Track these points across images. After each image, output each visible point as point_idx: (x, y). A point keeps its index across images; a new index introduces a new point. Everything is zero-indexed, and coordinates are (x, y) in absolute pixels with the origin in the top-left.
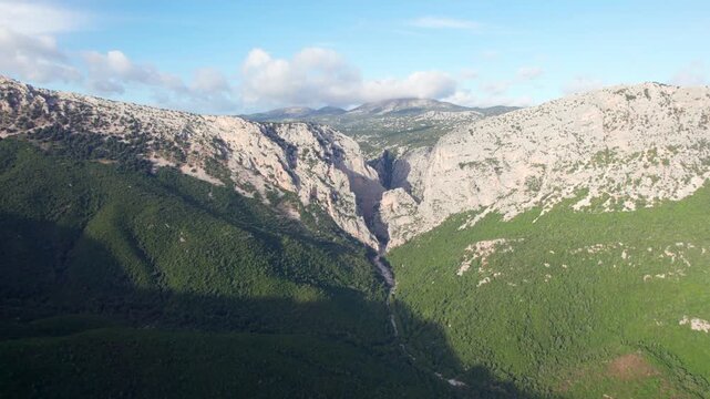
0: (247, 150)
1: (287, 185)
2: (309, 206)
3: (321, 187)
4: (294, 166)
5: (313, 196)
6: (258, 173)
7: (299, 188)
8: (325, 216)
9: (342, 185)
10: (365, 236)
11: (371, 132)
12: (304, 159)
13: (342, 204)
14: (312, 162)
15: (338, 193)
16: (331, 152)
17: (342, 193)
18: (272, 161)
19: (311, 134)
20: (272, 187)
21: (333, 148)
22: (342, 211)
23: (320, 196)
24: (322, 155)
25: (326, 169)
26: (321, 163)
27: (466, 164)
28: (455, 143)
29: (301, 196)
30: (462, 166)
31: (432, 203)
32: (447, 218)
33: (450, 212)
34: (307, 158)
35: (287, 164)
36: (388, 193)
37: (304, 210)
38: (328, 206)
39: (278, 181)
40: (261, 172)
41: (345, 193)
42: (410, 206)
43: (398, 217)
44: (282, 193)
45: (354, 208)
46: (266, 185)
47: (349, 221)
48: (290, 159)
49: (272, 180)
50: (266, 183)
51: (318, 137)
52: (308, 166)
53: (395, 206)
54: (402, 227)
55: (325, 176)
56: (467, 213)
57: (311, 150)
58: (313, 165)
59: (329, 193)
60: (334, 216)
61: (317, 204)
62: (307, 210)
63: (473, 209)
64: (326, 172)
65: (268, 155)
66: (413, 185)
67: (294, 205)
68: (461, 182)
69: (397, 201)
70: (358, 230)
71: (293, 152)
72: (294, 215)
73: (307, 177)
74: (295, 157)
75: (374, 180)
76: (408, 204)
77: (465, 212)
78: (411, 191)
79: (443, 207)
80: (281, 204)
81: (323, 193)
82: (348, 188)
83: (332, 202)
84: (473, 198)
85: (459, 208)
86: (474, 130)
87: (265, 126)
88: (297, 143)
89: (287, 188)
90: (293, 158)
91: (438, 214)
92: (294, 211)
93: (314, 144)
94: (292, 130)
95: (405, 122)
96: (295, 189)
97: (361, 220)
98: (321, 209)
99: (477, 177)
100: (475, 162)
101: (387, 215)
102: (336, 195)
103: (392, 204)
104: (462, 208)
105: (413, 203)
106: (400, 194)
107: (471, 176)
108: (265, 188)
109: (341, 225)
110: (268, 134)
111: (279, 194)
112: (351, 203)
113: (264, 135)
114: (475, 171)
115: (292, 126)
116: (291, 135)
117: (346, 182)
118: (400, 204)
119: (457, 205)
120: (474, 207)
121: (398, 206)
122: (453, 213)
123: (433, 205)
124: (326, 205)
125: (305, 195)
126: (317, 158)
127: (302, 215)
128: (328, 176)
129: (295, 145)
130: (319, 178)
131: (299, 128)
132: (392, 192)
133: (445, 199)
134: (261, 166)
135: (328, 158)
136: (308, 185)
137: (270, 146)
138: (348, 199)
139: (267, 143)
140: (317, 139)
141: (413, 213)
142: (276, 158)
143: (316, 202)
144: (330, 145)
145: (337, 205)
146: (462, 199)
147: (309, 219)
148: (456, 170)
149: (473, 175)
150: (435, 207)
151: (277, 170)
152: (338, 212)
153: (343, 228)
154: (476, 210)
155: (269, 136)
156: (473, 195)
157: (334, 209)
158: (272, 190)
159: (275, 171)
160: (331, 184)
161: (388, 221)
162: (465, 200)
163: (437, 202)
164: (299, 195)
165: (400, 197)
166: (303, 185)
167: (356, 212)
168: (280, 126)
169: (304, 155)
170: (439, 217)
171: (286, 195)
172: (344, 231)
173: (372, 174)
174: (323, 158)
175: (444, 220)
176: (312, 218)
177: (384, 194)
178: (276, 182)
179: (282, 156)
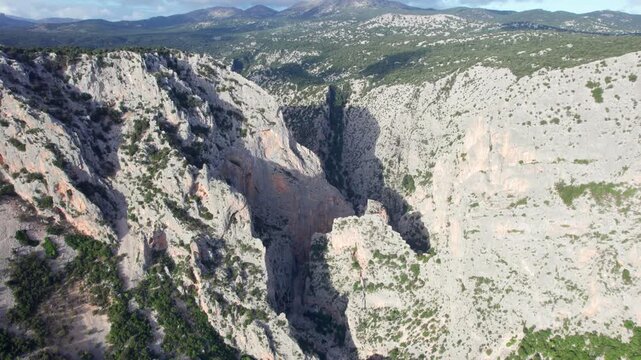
1: (88, 223)
3: (176, 231)
4: (111, 169)
5: (156, 253)
7: (119, 231)
8: (185, 319)
9: (232, 219)
11: (307, 46)
12: (134, 150)
13: (231, 275)
14: (155, 159)
15: (222, 242)
16: (210, 123)
17: (231, 241)
18: (40, 160)
19: (153, 79)
21: (216, 110)
22: (231, 297)
23: (175, 253)
24: (184, 132)
25: (187, 182)
26: (176, 163)
27: (580, 190)
28: (543, 123)
29: (124, 255)
30: (568, 193)
31: (471, 286)
32: (518, 342)
33: (524, 324)
34: (141, 145)
35: (86, 169)
36: (345, 222)
37: (127, 304)
38: (195, 281)
39: (63, 216)
40: (17, 190)
41: (239, 241)
42: (400, 263)
43: (371, 287)
44: (70, 254)
45: (262, 286)
46: (22, 236)
47: (251, 327)
48: (97, 150)
49: (47, 213)
50: (26, 226)
51: (174, 89)
52: (144, 169)
53: (364, 256)
54: (381, 314)
55: (186, 200)
56: (588, 342)
57: (153, 124)
58: (157, 166)
59: (195, 248)
60: (210, 311)
61: (166, 277)
62: (134, 304)
63: (607, 333)
64: (186, 190)
65: (28, 145)
66: (385, 164)
67: (99, 289)
68: (566, 241)
69: (368, 246)
70: (273, 350)
71: (107, 129)
72: (91, 332)
73: (142, 199)
74: (112, 143)
75: (312, 175)
76: (395, 256)
77: (580, 339)
78: (381, 177)
79: (504, 305)
80: (57, 295)
81: (182, 244)
82: (248, 227)
83: (202, 276)
84: (608, 300)
85: (558, 319)
86: (603, 85)
87: (26, 61)
88: (122, 103)
89: (88, 233)
90: (108, 148)
91: (491, 324)
92: (96, 312)
93: (161, 106)
94: (108, 69)
95: (353, 31)
96: (110, 237)
97: (280, 323)
98: (174, 294)
99: (623, 237)
100: (611, 185)
101: (345, 273)
102: (214, 249)
103: (355, 249)
104: (566, 321)
105: (407, 253)
106: (375, 228)
107: (603, 232)
108: (15, 244)
109: (229, 337)
110: (37, 84)
111: (58, 260)
112: (256, 270)
113: (14, 91)
114: (618, 216)
115: (105, 60)
116: (106, 82)
117: (242, 213)
118: (377, 254)
119: (549, 306)
120: (607, 325)
121: (371, 257)
122: (534, 327)
123: (472, 293)
124: (188, 282)
125: (133, 254)
126: (167, 145)
127: (117, 328)
128: (193, 197)
129: (117, 108)
130: (171, 205)
131: (125, 64)
132: (356, 221)
133: (512, 280)
134: (15, 176)
135: (199, 144)
136: (144, 222)
137: (32, 123)
138: (247, 257)
139: (22, 114)
140: (170, 94)
141: (409, 283)
142: (51, 156)
143: (163, 271)
144: (206, 104)
145: (216, 281)
146: (569, 295)
147: (136, 340)
148: (547, 203)
149: (611, 229)
150: (480, 301)
151: (57, 187)
152: (220, 299)
153: (235, 342)
154: (617, 340)
155: (36, 90)
156: (609, 291)
157: (209, 291)
158: (39, 248)
159: (51, 188)
160: (203, 220)
161: (347, 288)
162: (579, 301)
163: (485, 287)
164: (119, 254)
165: (375, 237)
166: (130, 221)
167: (268, 299)
168: (75, 61)
169: (136, 137)
170: (495, 336)
171: (82, 258)
172: (237, 351)
173: (308, 162)
174: (185, 144)
175: (510, 348)
176: (146, 333)
177: (335, 221)
178: (57, 218)
179: (67, 148)
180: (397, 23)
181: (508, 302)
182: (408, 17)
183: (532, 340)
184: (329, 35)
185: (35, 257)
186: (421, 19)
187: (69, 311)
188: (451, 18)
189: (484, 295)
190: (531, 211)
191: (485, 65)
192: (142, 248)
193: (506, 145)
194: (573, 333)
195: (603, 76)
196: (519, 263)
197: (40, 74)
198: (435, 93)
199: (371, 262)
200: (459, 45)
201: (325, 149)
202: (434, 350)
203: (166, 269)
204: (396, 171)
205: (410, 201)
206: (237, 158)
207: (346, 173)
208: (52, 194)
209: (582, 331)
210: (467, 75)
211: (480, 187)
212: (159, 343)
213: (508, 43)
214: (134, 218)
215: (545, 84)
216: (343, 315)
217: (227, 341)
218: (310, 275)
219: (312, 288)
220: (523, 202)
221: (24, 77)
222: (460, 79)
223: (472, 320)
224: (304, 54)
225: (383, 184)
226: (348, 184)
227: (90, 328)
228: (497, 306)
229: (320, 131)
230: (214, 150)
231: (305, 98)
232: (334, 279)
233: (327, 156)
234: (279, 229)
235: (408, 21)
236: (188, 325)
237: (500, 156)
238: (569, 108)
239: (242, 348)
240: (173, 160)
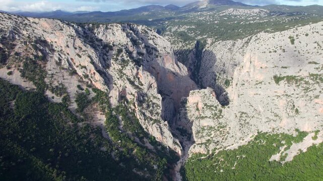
0: (66, 50)
1: (100, 85)
2: (117, 108)
3: (130, 89)
4: (108, 66)
5: (122, 97)
6: (74, 73)
7: (110, 88)
8: (131, 120)
9: (150, 86)
10: (169, 141)
11: (190, 23)
12: (117, 59)
13: (148, 106)
14: (124, 63)
15: (146, 95)
16: (144, 51)
17: (149, 94)
18: (85, 61)
19: (125, 34)
20: (85, 87)
21: (147, 47)
22: (148, 114)
23: (129, 97)
24: (135, 55)
25: (135, 71)
26: (131, 64)
27: (283, 78)
28: (270, 52)
29: (111, 97)
30: (277, 79)
31: (239, 115)
32: (255, 136)
33: (258, 130)
34: (119, 58)
35: (100, 65)
36: (194, 92)
37: (111, 113)
38: (135, 108)
39: (91, 82)
40: (77, 72)
41: (152, 95)
42: (214, 109)
43: (203, 118)
44: (93, 94)
45: (160, 111)
46: (79, 86)
47: (154, 125)
48: (104, 59)
49: (86, 80)
50: (80, 84)
51: (132, 38)
52: (120, 67)
53: (201, 106)
54: (205, 128)
55: (134, 78)
56: (280, 136)
57: (124, 50)
58: (125, 66)
59: (136, 95)
60: (140, 118)
61: (125, 105)
62: (114, 113)
63: (288, 133)
64: (134, 74)
65: (82, 56)
66: (218, 74)
67: (102, 107)
68: (275, 98)
69: (202, 101)
70: (162, 134)
71: (108, 52)
72: (100, 120)
73: (119, 77)
74: (109, 57)
75: (183, 75)
76: (213, 106)
77: (278, 135)
78: (215, 80)
79: (251, 123)
80: (89, 107)
81: (132, 94)
82: (156, 90)
83: (138, 105)
84: (289, 120)
85: (270, 128)
86: (295, 38)
87: (83, 27)
88: (113, 43)
89: (99, 88)
90: (108, 58)
91: (245, 129)
92: (101, 114)
93: (127, 44)
94: (109, 30)
95: (213, 16)
96: (107, 90)
97: (165, 125)
98: (128, 111)
99: (297, 96)
100: (295, 77)
101: (193, 112)
102: (143, 97)
103: (198, 103)
104: (274, 129)
105: (218, 105)
106: (206, 95)
107: (289, 94)
108: (77, 89)
109: (146, 128)
110: (85, 35)
111: (89, 96)
112: (158, 106)
113: (79, 37)
114: (295, 88)
115: (108, 27)
116: (108, 35)
117: (154, 84)
118: (206, 105)
119: (267, 123)
120: (289, 130)
121: (203, 106)
122: (262, 131)
123: (239, 118)
124: (133, 107)
125: (114, 96)
126: (128, 58)
127: (108, 119)
128: (137, 77)
129: (111, 45)
130: (129, 80)
131: (115, 28)
132: (198, 91)
133: (254, 113)
134: (77, 67)
135: (140, 59)
136: (119, 86)
137: (84, 48)
138: (155, 101)
139: (81, 45)
140: (131, 40)
141: (217, 116)
142: (89, 60)
143: (124, 103)
144: (144, 44)
145: (143, 108)
146: (275, 118)
147: (114, 124)
148: (269, 83)
149: (292, 93)
150: (242, 121)
151: (90, 71)
152: (144, 114)
153: (148, 130)
154: (292, 136)
155: (85, 37)
156: (289, 116)
157: (140, 111)
158: (84, 91)
159: (88, 71)
160: (139, 86)
161: (193, 118)
162: (278, 121)
163: (244, 115)
164: (110, 96)
165: (206, 98)
166: (114, 85)
167: (161, 116)
168: (98, 27)
169: (118, 55)
170: (246, 134)
171: (97, 96)
172: (149, 134)
173: (182, 69)
174: (135, 59)
175: (251, 139)
176: (117, 122)
177: (191, 92)
178: (90, 82)
179: (94, 57)
180: (235, 13)
181: (252, 122)
182: (240, 10)
183: (260, 136)
184: (201, 19)
185: (83, 93)
186: (247, 11)
187: (93, 112)
188: (262, 11)
189: (243, 118)
190: (263, 86)
191: (265, 32)
192: (118, 94)
193: (256, 61)
194: (275, 133)
195: (295, 34)
196: (258, 107)
197: (86, 31)
198: (242, 44)
199: (203, 108)
200: (262, 23)
201: (192, 67)
202: (223, 139)
203: (126, 102)
204: (222, 77)
205: (226, 90)
206: (154, 66)
207: (201, 78)
208: (88, 74)
209: (279, 132)
210: (256, 36)
211: (245, 78)
212: (122, 126)
214: (115, 84)
216: (191, 129)
217: (145, 130)
218: (179, 113)
219: (180, 118)
220: (261, 83)
221: (82, 33)
222: (254, 38)
223: (238, 127)
224: (188, 27)
225: (216, 83)
226: (201, 83)
227: (99, 119)
228: (248, 123)
229: (190, 59)
230: (145, 62)
231: (186, 46)
232: (189, 115)
233: (193, 70)
234: (169, 96)
235: (241, 12)
236: (132, 123)
237: (254, 65)
238: (281, 47)
239: (150, 133)
240: (130, 63)
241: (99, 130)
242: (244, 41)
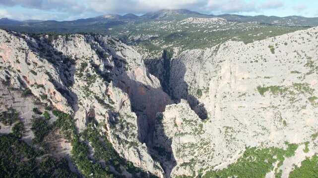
0: (16, 67)
1: (62, 106)
2: (85, 133)
3: (99, 109)
4: (71, 83)
5: (91, 118)
6: (29, 93)
7: (75, 109)
8: (103, 145)
9: (123, 104)
10: (148, 164)
11: (153, 32)
12: (81, 75)
14: (90, 79)
15: (118, 114)
16: (113, 64)
17: (122, 113)
18: (43, 79)
19: (89, 46)
20: (43, 110)
21: (115, 59)
22: (122, 137)
23: (98, 118)
24: (102, 68)
25: (104, 88)
26: (99, 80)
27: (267, 89)
28: (252, 62)
29: (77, 119)
30: (262, 90)
31: (223, 130)
32: (243, 152)
33: (245, 145)
34: (84, 73)
35: (61, 83)
36: (171, 107)
37: (79, 139)
38: (107, 130)
39: (51, 103)
40: (33, 92)
41: (126, 114)
42: (194, 124)
43: (182, 134)
44: (55, 118)
45: (136, 132)
46: (35, 110)
47: (132, 148)
48: (65, 75)
49: (45, 101)
50: (37, 106)
51: (98, 50)
52: (86, 83)
53: (179, 121)
54: (187, 146)
55: (103, 96)
56: (270, 151)
57: (89, 64)
58: (91, 82)
59: (107, 115)
60: (114, 142)
61: (95, 128)
62: (82, 139)
63: (278, 147)
64: (104, 92)
65: (38, 73)
66: (189, 84)
67: (67, 133)
68: (261, 110)
69: (181, 116)
70: (140, 159)
71: (69, 67)
72: (65, 150)
73: (84, 95)
74: (71, 73)
75: (156, 88)
76: (192, 121)
77: (267, 149)
78: (187, 90)
79: (237, 138)
80: (50, 134)
81: (101, 114)
82: (129, 107)
83: (110, 127)
84: (278, 133)
85: (259, 142)
86: (275, 47)
87: (37, 38)
88: (75, 56)
89: (62, 110)
90: (70, 74)
91: (232, 146)
92: (66, 142)
93: (92, 57)
94: (70, 42)
95: (175, 25)
96: (71, 111)
97: (143, 147)
98: (98, 135)
99: (283, 107)
100: (279, 87)
101: (171, 129)
102: (115, 117)
103: (175, 119)
104: (262, 143)
105: (198, 119)
106: (184, 109)
107: (275, 105)
108: (33, 113)
109: (122, 153)
110: (41, 48)
111: (50, 121)
112: (133, 126)
113: (33, 51)
114: (281, 99)
115: (69, 38)
116: (69, 47)
117: (127, 101)
118: (184, 120)
119: (256, 137)
120: (278, 144)
121: (182, 121)
122: (250, 146)
123: (224, 134)
124: (104, 130)
125: (80, 119)
126: (95, 73)
127: (75, 148)
128: (106, 95)
129: (73, 58)
130: (97, 98)
131: (77, 39)
132: (176, 106)
133: (240, 127)
134: (32, 86)
135: (108, 73)
136: (86, 105)
137: (40, 63)
138: (129, 120)
139: (36, 60)
140: (96, 52)
141: (198, 132)
142: (47, 77)
143: (93, 126)
144: (111, 56)
145: (116, 130)
146: (263, 132)
147: (83, 153)
148: (254, 94)
149: (279, 104)
150: (227, 136)
151: (49, 90)
152: (118, 137)
153: (124, 156)
154: (282, 149)
155: (41, 50)
156: (278, 129)
157: (113, 134)
158: (42, 115)
159: (47, 91)
160: (110, 104)
161: (171, 135)
162: (267, 134)
163: (229, 130)
164: (75, 118)
165: (184, 112)
166: (79, 105)
167: (138, 138)
168: (56, 38)
169: (82, 70)
170: (234, 151)
171: (60, 120)
172: (125, 160)
173: (154, 82)
174: (102, 73)
175: (240, 155)
176: (87, 151)
177: (166, 106)
178: (49, 104)
179: (54, 74)
180: (195, 22)
181: (239, 136)
182: (200, 19)
183: (249, 151)
184: (163, 27)
185: (41, 119)
186: (206, 20)
187: (55, 141)
188: (220, 19)
189: (228, 134)
190: (247, 98)
191: (233, 40)
192: (85, 115)
193: (237, 72)
194: (265, 148)
195: (275, 43)
196: (243, 120)
197: (42, 43)
198: (211, 53)
199: (182, 123)
200: (223, 32)
201: (162, 78)
202: (209, 158)
203: (95, 125)
204: (193, 87)
205: (200, 100)
206: (124, 80)
207: (171, 89)
208: (47, 93)
209: (268, 146)
210: (225, 45)
211: (227, 90)
212: (92, 155)
213: (244, 30)
214: (81, 104)
215: (252, 47)
216: (170, 147)
217: (120, 155)
218: (156, 130)
219: (156, 136)
220: (244, 94)
221: (36, 45)
222: (222, 46)
223: (224, 144)
224: (152, 36)
225: (188, 93)
226: (172, 93)
227: (64, 148)
228: (234, 138)
229: (159, 70)
230: (114, 76)
231: (153, 55)
232: (166, 131)
233: (162, 81)
234: (142, 111)
235: (200, 21)
236: (104, 148)
237: (235, 76)
238: (262, 56)
239: (127, 159)
240: (98, 79)
241: (65, 163)
242: (212, 50)
